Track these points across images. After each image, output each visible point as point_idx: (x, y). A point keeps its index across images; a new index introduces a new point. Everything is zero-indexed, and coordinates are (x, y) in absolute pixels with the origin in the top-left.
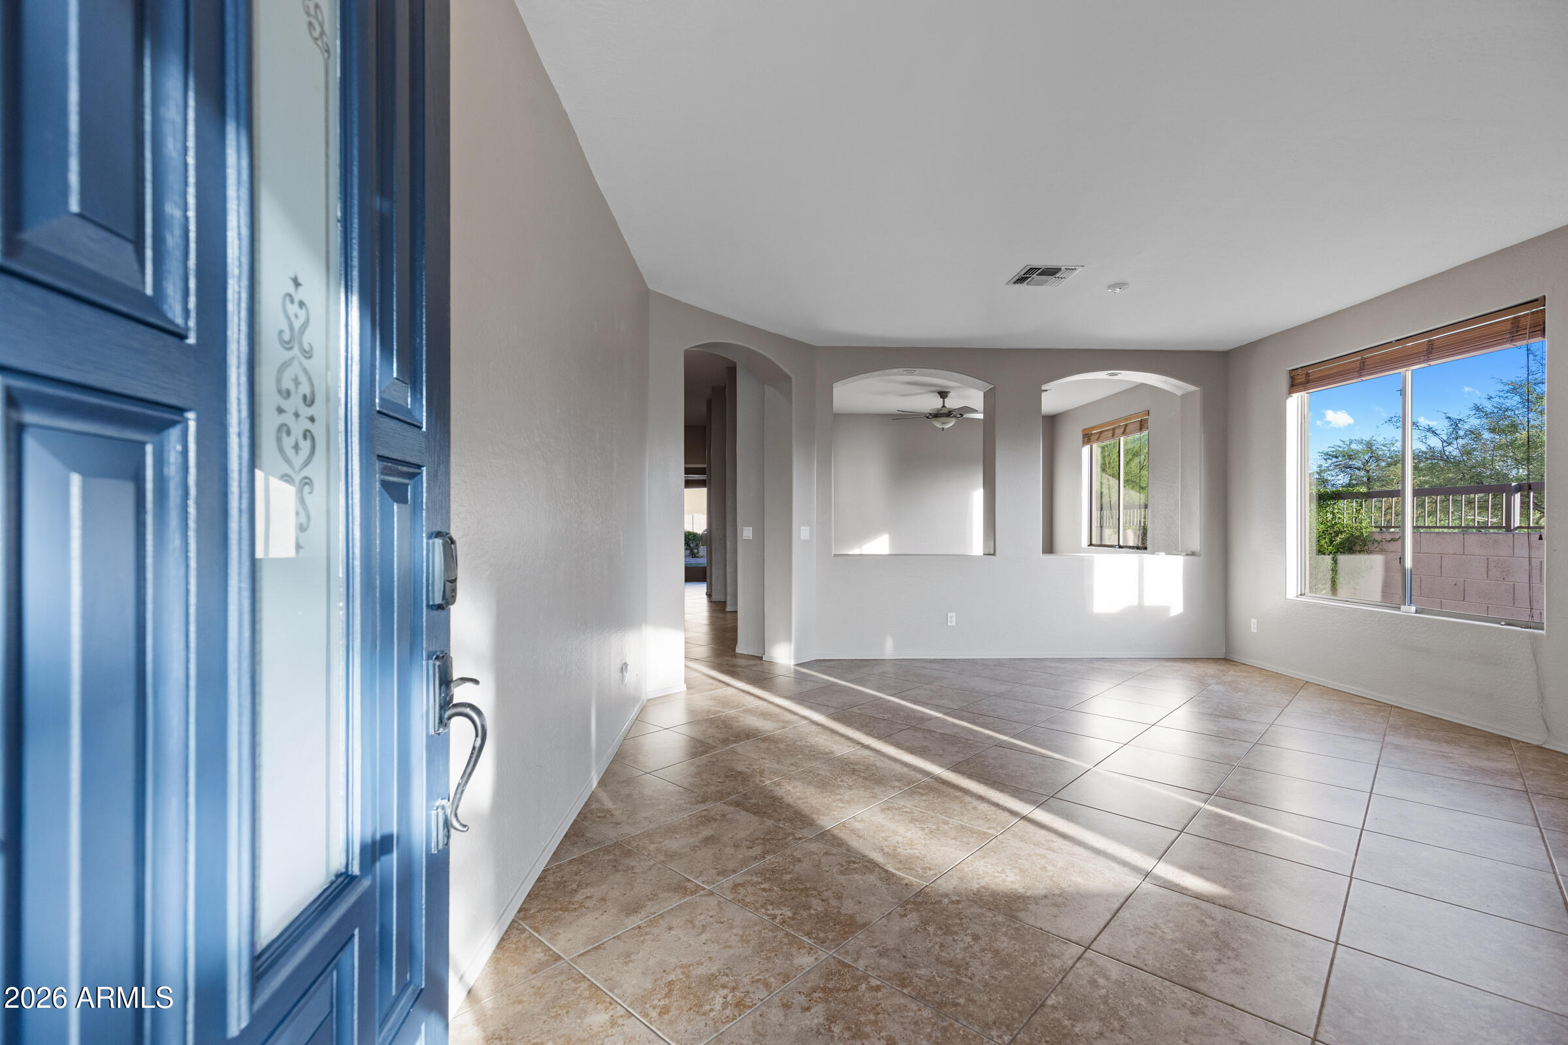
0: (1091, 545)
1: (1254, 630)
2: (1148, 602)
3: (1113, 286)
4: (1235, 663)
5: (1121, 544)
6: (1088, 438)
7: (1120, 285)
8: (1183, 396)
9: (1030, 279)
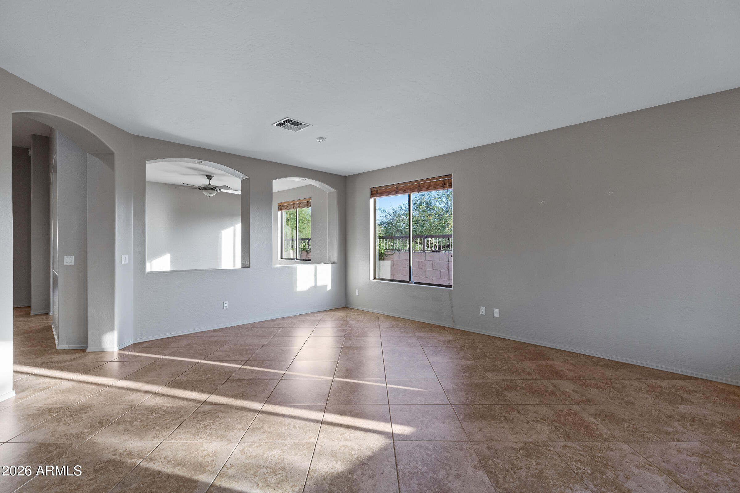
0: (282, 258)
1: (357, 294)
2: (319, 284)
3: (319, 138)
4: (350, 309)
5: (297, 258)
6: (280, 207)
7: (322, 139)
8: (329, 193)
9: (285, 125)
